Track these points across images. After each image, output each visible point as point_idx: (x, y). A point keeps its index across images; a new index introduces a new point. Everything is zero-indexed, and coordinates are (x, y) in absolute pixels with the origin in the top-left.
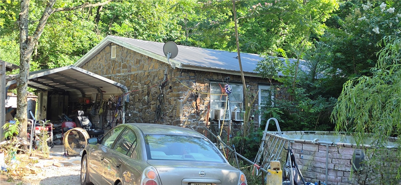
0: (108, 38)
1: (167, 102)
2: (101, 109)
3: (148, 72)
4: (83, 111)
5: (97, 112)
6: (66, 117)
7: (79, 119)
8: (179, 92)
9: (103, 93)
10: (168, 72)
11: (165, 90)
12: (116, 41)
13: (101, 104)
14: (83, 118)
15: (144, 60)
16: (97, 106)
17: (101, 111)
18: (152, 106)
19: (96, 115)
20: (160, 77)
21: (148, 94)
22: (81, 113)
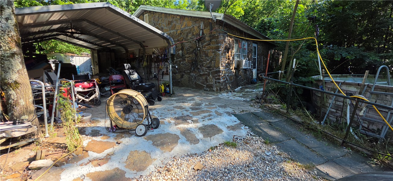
0: (141, 7)
1: (203, 54)
2: (145, 62)
3: (180, 30)
4: (129, 64)
5: (141, 65)
6: (114, 70)
7: (127, 73)
8: (218, 44)
9: (145, 47)
10: (204, 27)
11: (201, 44)
12: (148, 9)
13: (144, 58)
14: (131, 71)
15: (176, 20)
16: (141, 59)
17: (145, 64)
18: (186, 59)
19: (140, 67)
20: (194, 33)
21: (182, 49)
22: (128, 67)
